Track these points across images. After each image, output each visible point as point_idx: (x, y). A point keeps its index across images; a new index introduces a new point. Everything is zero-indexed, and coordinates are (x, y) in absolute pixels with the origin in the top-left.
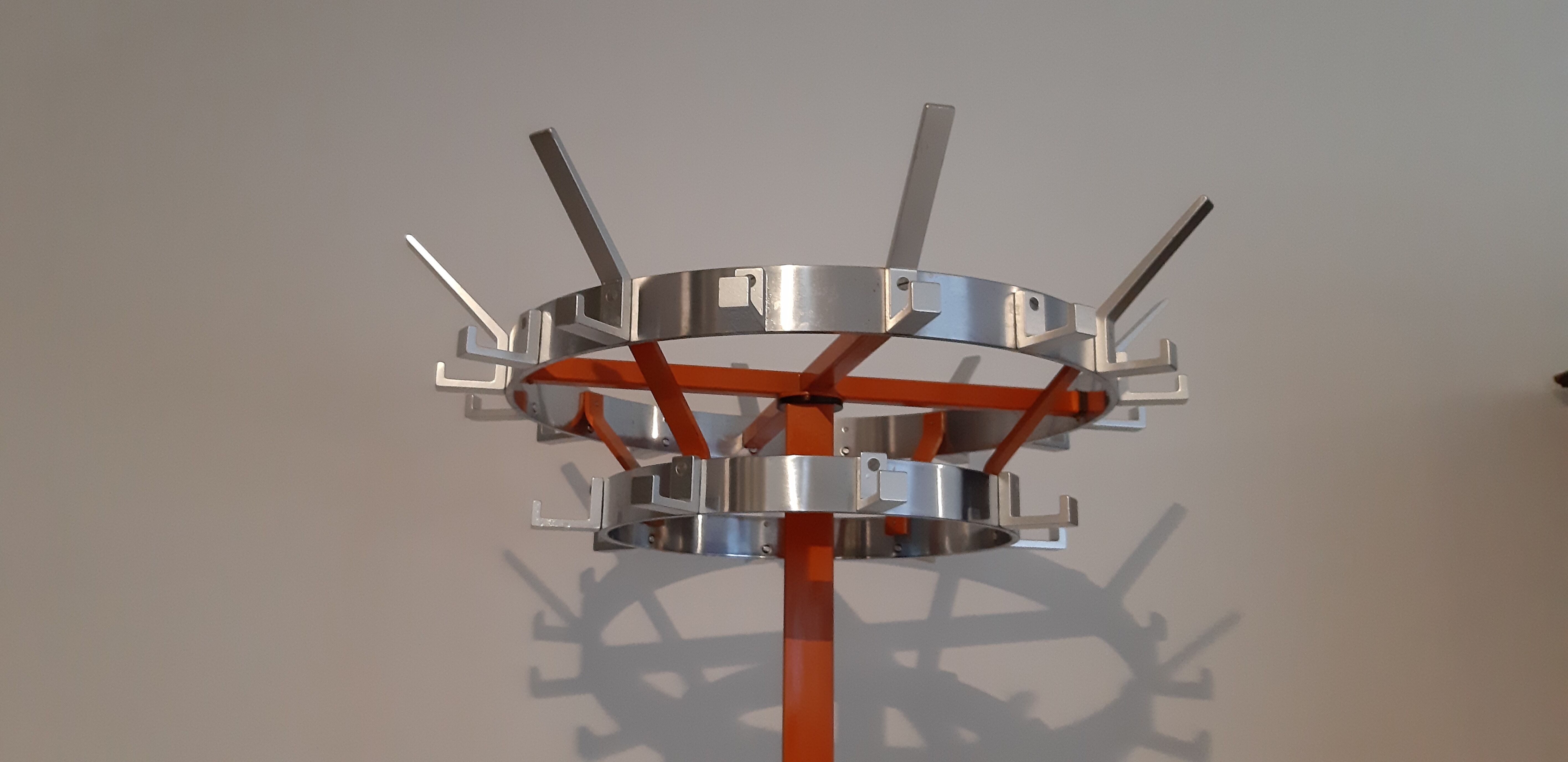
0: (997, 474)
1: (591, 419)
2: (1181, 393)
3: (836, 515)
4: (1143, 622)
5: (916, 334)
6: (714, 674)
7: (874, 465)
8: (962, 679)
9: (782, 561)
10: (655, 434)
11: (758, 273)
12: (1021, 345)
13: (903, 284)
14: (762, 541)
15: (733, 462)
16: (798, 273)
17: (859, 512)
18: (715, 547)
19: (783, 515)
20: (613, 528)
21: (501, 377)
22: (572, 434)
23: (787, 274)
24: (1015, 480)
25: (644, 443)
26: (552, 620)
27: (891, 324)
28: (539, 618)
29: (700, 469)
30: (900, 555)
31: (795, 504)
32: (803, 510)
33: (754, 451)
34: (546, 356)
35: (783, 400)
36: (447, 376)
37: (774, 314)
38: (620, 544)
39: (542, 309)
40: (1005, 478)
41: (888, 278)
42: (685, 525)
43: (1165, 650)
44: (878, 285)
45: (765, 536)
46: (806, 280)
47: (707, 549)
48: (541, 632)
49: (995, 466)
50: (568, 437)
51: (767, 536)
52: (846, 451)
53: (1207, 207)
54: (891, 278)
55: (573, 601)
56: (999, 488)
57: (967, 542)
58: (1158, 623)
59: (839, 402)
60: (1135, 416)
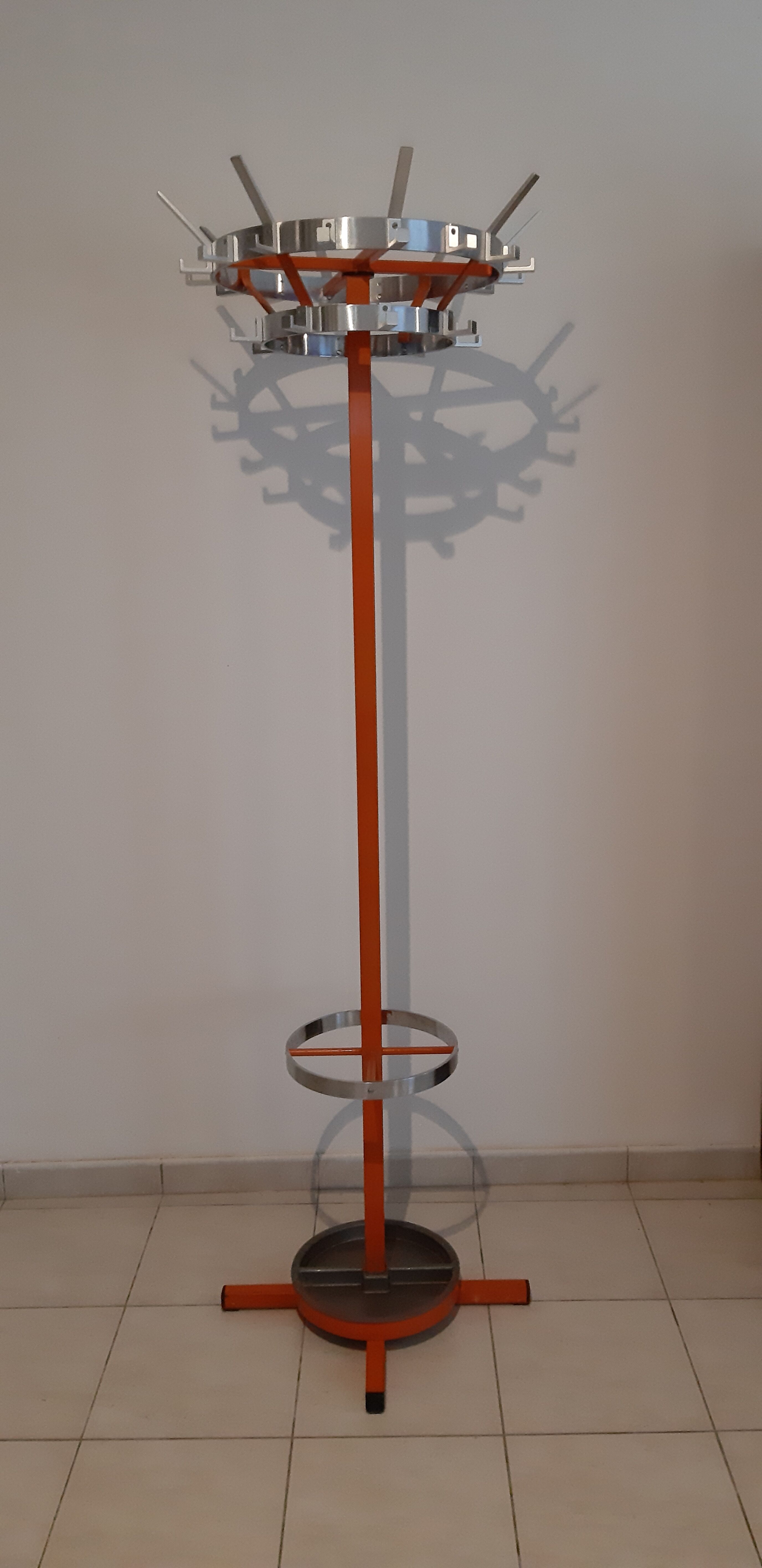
0: (442, 310)
1: (245, 283)
2: (531, 268)
3: (372, 333)
4: (545, 390)
5: (402, 249)
6: (312, 427)
7: (385, 308)
8: (446, 426)
9: (347, 358)
10: (280, 290)
11: (332, 221)
12: (447, 252)
13: (395, 226)
14: (337, 349)
15: (323, 308)
16: (350, 221)
17: (380, 330)
18: (314, 352)
19: (346, 334)
20: (269, 340)
21: (210, 267)
22: (234, 291)
23: (345, 221)
24: (451, 313)
25: (274, 295)
26: (221, 398)
27: (390, 245)
28: (214, 397)
29: (309, 311)
30: (404, 354)
31: (351, 328)
32: (355, 330)
33: (330, 298)
34: (236, 259)
35: (346, 274)
36: (185, 265)
37: (339, 241)
38: (270, 350)
39: (233, 234)
40: (446, 312)
41: (390, 222)
42: (298, 340)
43: (556, 406)
44: (385, 226)
45: (338, 345)
46: (353, 222)
47: (310, 353)
48: (215, 405)
49: (442, 307)
50: (233, 293)
51: (339, 345)
52: (380, 297)
53: (535, 178)
54: (390, 223)
55: (232, 386)
56: (444, 317)
57: (434, 346)
58: (553, 391)
59: (372, 274)
60: (520, 277)
